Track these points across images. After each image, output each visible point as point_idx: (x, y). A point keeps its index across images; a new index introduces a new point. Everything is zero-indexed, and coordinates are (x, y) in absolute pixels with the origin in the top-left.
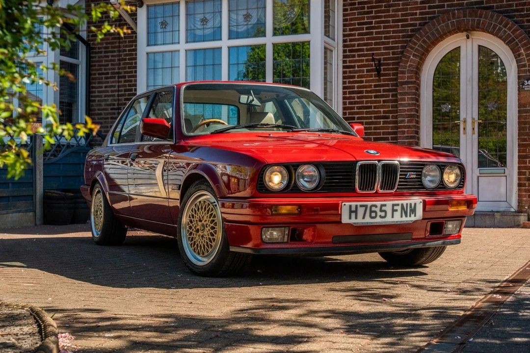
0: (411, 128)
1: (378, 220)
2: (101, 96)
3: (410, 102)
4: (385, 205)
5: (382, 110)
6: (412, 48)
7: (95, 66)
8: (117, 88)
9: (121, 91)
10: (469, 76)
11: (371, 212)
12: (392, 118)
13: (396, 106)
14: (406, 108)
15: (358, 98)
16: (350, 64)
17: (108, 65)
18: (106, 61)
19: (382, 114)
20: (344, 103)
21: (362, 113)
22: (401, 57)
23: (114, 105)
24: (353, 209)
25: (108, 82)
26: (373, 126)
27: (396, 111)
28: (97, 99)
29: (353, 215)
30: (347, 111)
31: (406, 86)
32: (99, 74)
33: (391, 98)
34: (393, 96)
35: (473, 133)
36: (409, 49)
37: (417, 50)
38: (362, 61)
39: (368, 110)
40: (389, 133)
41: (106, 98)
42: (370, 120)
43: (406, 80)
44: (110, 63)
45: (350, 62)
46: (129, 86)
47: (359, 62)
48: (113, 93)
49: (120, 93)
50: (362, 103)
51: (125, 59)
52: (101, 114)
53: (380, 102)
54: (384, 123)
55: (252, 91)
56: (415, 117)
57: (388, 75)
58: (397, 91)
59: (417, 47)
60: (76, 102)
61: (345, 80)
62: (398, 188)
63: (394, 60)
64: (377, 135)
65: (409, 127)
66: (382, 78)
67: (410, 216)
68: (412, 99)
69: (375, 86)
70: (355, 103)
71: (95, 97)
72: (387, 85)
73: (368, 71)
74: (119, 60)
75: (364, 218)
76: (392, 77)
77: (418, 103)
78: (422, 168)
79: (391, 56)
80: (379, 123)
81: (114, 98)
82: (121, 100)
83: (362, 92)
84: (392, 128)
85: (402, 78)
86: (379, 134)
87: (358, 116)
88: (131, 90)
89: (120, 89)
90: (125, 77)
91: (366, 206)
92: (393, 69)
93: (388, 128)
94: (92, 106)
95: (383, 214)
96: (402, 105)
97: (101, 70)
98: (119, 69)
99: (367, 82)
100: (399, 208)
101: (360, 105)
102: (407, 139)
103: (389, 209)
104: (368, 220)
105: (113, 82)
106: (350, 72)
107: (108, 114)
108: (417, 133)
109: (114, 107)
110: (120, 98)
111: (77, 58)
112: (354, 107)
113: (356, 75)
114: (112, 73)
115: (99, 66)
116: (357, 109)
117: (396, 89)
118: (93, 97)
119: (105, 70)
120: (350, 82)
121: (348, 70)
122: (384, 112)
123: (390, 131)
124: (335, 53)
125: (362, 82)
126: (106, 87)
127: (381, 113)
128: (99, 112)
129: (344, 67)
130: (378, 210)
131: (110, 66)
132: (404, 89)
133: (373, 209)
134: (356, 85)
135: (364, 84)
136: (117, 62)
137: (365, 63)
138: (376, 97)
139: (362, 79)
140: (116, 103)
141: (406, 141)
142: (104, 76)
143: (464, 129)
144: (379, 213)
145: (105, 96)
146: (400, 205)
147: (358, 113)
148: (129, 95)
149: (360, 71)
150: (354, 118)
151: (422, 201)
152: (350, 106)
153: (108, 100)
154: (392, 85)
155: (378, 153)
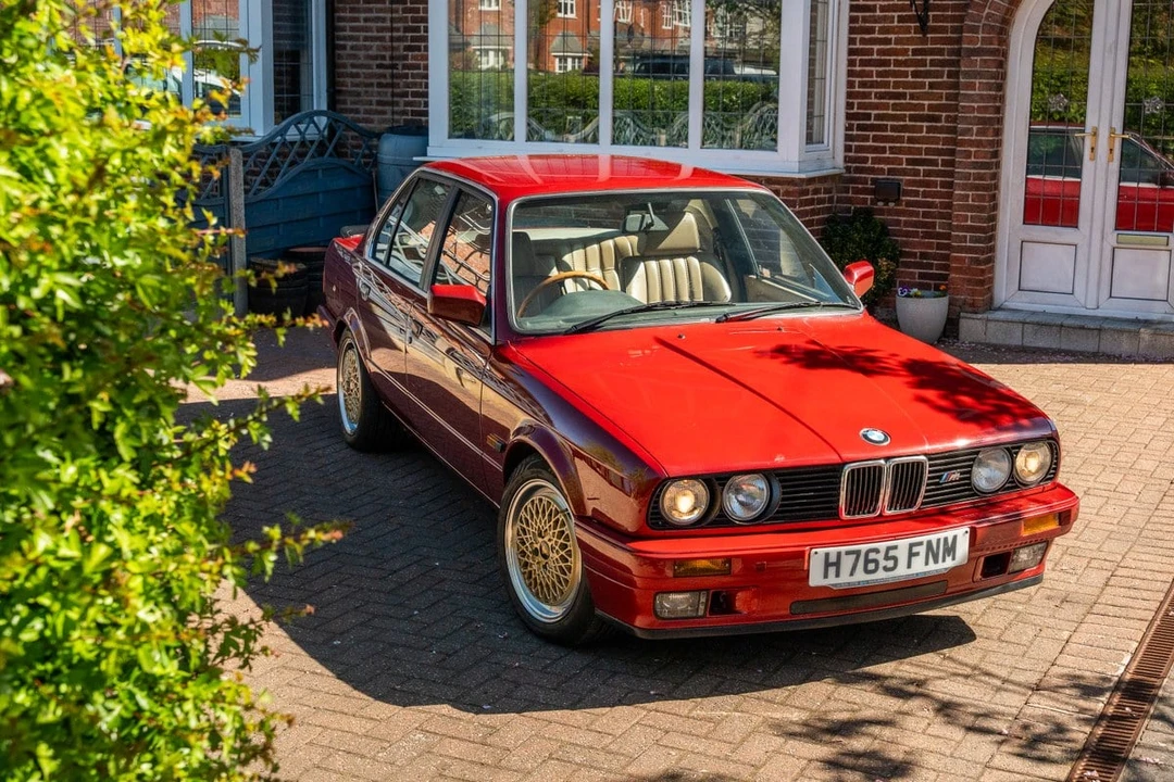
0: (984, 147)
1: (881, 575)
2: (357, 39)
3: (984, 93)
4: (895, 547)
5: (926, 102)
8: (388, 24)
9: (398, 30)
10: (1111, 39)
11: (867, 561)
12: (947, 121)
13: (956, 97)
14: (976, 105)
15: (879, 74)
16: (866, 3)
19: (926, 112)
20: (850, 84)
21: (886, 107)
23: (383, 58)
24: (833, 559)
25: (370, 10)
26: (907, 134)
27: (956, 109)
28: (350, 43)
29: (832, 570)
30: (856, 101)
31: (979, 58)
33: (945, 79)
34: (950, 75)
35: (1111, 160)
39: (897, 101)
40: (939, 152)
41: (367, 43)
42: (902, 123)
43: (979, 46)
46: (414, 20)
48: (381, 34)
49: (395, 34)
50: (886, 85)
52: (357, 75)
53: (922, 85)
54: (929, 130)
55: (650, 205)
56: (994, 124)
57: (943, 30)
58: (959, 66)
60: (308, 47)
61: (852, 36)
62: (923, 504)
64: (914, 154)
65: (979, 144)
66: (929, 36)
67: (944, 560)
68: (989, 87)
69: (915, 52)
70: (873, 84)
71: (345, 38)
72: (940, 52)
73: (901, 19)
75: (852, 574)
76: (949, 35)
77: (1000, 93)
78: (971, 466)
80: (920, 129)
81: (384, 44)
82: (398, 48)
83: (886, 63)
84: (946, 142)
85: (971, 41)
86: (919, 151)
87: (876, 112)
88: (417, 29)
89: (395, 25)
90: (404, 2)
91: (858, 553)
92: (953, 19)
93: (936, 141)
94: (340, 57)
95: (890, 564)
96: (968, 97)
99: (898, 41)
100: (922, 550)
101: (883, 90)
102: (974, 168)
103: (902, 554)
104: (860, 576)
105: (380, 10)
106: (865, 20)
107: (371, 76)
108: (996, 154)
109: (384, 62)
110: (395, 44)
112: (871, 93)
113: (878, 25)
116: (876, 97)
117: (959, 61)
118: (340, 38)
120: (863, 41)
121: (860, 14)
122: (931, 107)
123: (940, 147)
125: (888, 41)
126: (366, 20)
127: (924, 109)
128: (354, 70)
129: (853, 8)
130: (880, 557)
132: (973, 63)
133: (872, 556)
134: (876, 47)
135: (893, 46)
138: (915, 74)
139: (889, 36)
140: (388, 54)
141: (972, 171)
143: (1093, 149)
144: (883, 563)
145: (366, 39)
146: (925, 544)
147: (876, 106)
148: (413, 39)
149: (884, 19)
150: (868, 117)
151: (968, 530)
152: (861, 90)
153: (371, 48)
154: (951, 52)
155: (886, 440)
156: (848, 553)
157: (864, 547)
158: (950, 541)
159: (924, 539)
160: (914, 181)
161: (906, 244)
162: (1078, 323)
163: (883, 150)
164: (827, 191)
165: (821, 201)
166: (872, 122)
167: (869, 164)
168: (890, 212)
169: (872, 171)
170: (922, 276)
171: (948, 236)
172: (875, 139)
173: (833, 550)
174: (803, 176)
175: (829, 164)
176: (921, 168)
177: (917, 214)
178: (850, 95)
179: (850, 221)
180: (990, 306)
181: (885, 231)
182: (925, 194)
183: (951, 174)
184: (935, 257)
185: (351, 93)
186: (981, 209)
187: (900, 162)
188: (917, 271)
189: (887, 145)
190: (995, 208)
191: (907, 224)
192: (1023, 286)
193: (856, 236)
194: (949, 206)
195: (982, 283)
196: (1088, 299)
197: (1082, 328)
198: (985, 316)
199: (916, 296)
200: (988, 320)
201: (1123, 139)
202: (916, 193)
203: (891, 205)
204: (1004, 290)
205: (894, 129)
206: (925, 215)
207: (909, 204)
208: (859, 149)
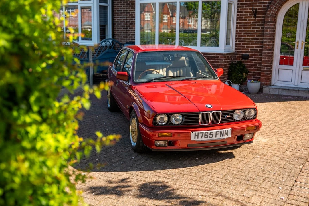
0: (270, 46)
1: (209, 138)
2: (118, 22)
3: (270, 32)
4: (212, 132)
5: (256, 35)
6: (274, 4)
7: (115, 7)
8: (126, 18)
9: (128, 20)
10: (303, 19)
11: (205, 135)
12: (261, 39)
13: (263, 34)
14: (268, 35)
15: (244, 28)
16: (241, 11)
17: (122, 7)
18: (121, 4)
20: (237, 31)
21: (245, 36)
22: (268, 8)
23: (125, 26)
24: (197, 134)
25: (122, 15)
26: (251, 43)
27: (263, 36)
28: (117, 23)
29: (196, 137)
30: (238, 35)
31: (269, 24)
32: (118, 11)
33: (260, 29)
34: (262, 28)
35: (302, 49)
36: (272, 5)
37: (276, 5)
38: (247, 9)
39: (248, 35)
40: (258, 47)
41: (121, 23)
42: (249, 40)
43: (269, 21)
44: (123, 6)
45: (241, 9)
46: (132, 17)
47: (245, 10)
48: (124, 21)
49: (128, 21)
50: (246, 31)
51: (130, 4)
52: (119, 31)
53: (255, 31)
54: (256, 42)
56: (272, 40)
57: (260, 17)
58: (264, 26)
59: (276, 3)
60: (107, 24)
61: (238, 19)
63: (264, 9)
64: (252, 48)
65: (269, 45)
66: (257, 19)
67: (225, 136)
68: (271, 31)
69: (253, 23)
70: (242, 31)
71: (116, 22)
72: (259, 23)
73: (250, 15)
74: (127, 4)
75: (201, 138)
76: (262, 18)
77: (274, 32)
78: (233, 114)
79: (262, 7)
80: (254, 42)
81: (125, 23)
82: (128, 24)
83: (246, 25)
84: (260, 44)
85: (267, 20)
86: (253, 47)
87: (243, 37)
88: (133, 19)
89: (128, 18)
90: (129, 13)
91: (203, 133)
92: (263, 14)
93: (258, 44)
94: (115, 26)
95: (211, 136)
96: (266, 34)
97: (118, 9)
98: (127, 9)
99: (249, 20)
100: (219, 133)
101: (245, 32)
102: (267, 51)
103: (214, 134)
104: (203, 139)
105: (124, 15)
106: (241, 15)
107: (122, 31)
108: (273, 48)
110: (128, 23)
111: (107, 3)
112: (242, 33)
113: (244, 16)
114: (124, 11)
115: (118, 7)
116: (243, 34)
117: (264, 25)
119: (120, 9)
120: (240, 20)
121: (239, 14)
122: (257, 36)
123: (259, 46)
124: (233, 6)
125: (246, 20)
126: (121, 17)
127: (255, 37)
128: (118, 29)
129: (238, 12)
130: (208, 134)
131: (123, 7)
132: (268, 25)
133: (206, 134)
134: (243, 22)
135: (247, 21)
136: (126, 5)
137: (248, 10)
138: (253, 28)
139: (247, 19)
140: (126, 25)
141: (267, 52)
142: (120, 12)
143: (297, 46)
144: (209, 136)
145: (121, 22)
146: (220, 132)
147: (243, 36)
148: (132, 22)
149: (246, 15)
150: (241, 39)
151: (231, 129)
152: (239, 32)
153: (122, 24)
154: (262, 23)
155: (211, 107)
156: (200, 133)
158: (226, 131)
159: (220, 130)
160: (252, 54)
161: (250, 70)
162: (293, 89)
163: (244, 47)
164: (230, 57)
165: (229, 59)
166: (242, 40)
167: (241, 50)
168: (246, 62)
169: (242, 52)
170: (254, 77)
171: (260, 68)
172: (243, 44)
173: (197, 132)
174: (225, 53)
175: (231, 50)
176: (254, 51)
177: (253, 62)
178: (236, 33)
179: (236, 64)
180: (270, 85)
181: (244, 66)
182: (255, 57)
183: (262, 52)
184: (257, 73)
185: (117, 35)
186: (269, 61)
187: (248, 50)
188: (252, 76)
189: (246, 46)
190: (272, 61)
191: (250, 65)
192: (279, 80)
193: (238, 68)
194: (261, 60)
195: (268, 79)
196: (295, 83)
197: (294, 90)
198: (269, 87)
199: (253, 82)
200: (270, 88)
201: (305, 43)
202: (253, 57)
203: (246, 60)
204: (274, 81)
205: (247, 41)
206: (255, 62)
207: (251, 60)
208: (239, 47)
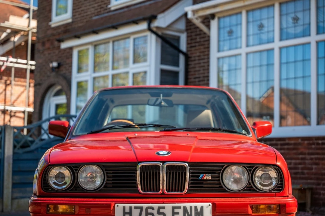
4: (164, 208)
7: (191, 71)
11: (147, 214)
17: (200, 70)
18: (199, 67)
24: (127, 210)
62: (189, 190)
91: (141, 208)
97: (195, 74)
100: (181, 211)
103: (168, 212)
111: (178, 66)
119: (198, 74)
130: (155, 212)
133: (150, 211)
144: (157, 215)
146: (183, 208)
151: (211, 204)
155: (168, 153)
156: (136, 208)
157: (145, 205)
158: (199, 209)
159: (182, 205)
173: (127, 205)
